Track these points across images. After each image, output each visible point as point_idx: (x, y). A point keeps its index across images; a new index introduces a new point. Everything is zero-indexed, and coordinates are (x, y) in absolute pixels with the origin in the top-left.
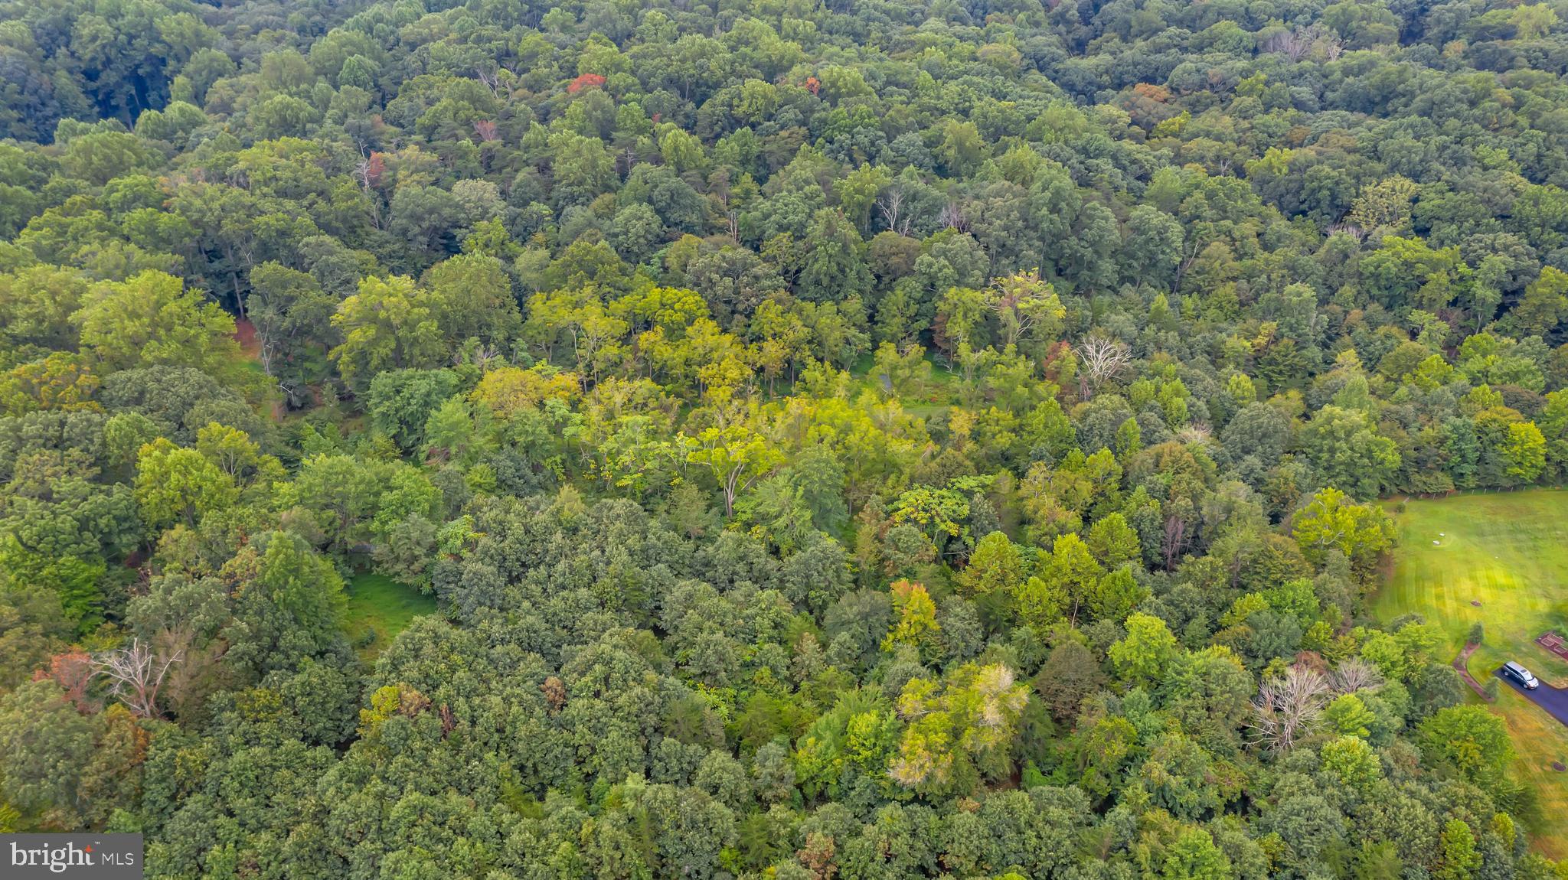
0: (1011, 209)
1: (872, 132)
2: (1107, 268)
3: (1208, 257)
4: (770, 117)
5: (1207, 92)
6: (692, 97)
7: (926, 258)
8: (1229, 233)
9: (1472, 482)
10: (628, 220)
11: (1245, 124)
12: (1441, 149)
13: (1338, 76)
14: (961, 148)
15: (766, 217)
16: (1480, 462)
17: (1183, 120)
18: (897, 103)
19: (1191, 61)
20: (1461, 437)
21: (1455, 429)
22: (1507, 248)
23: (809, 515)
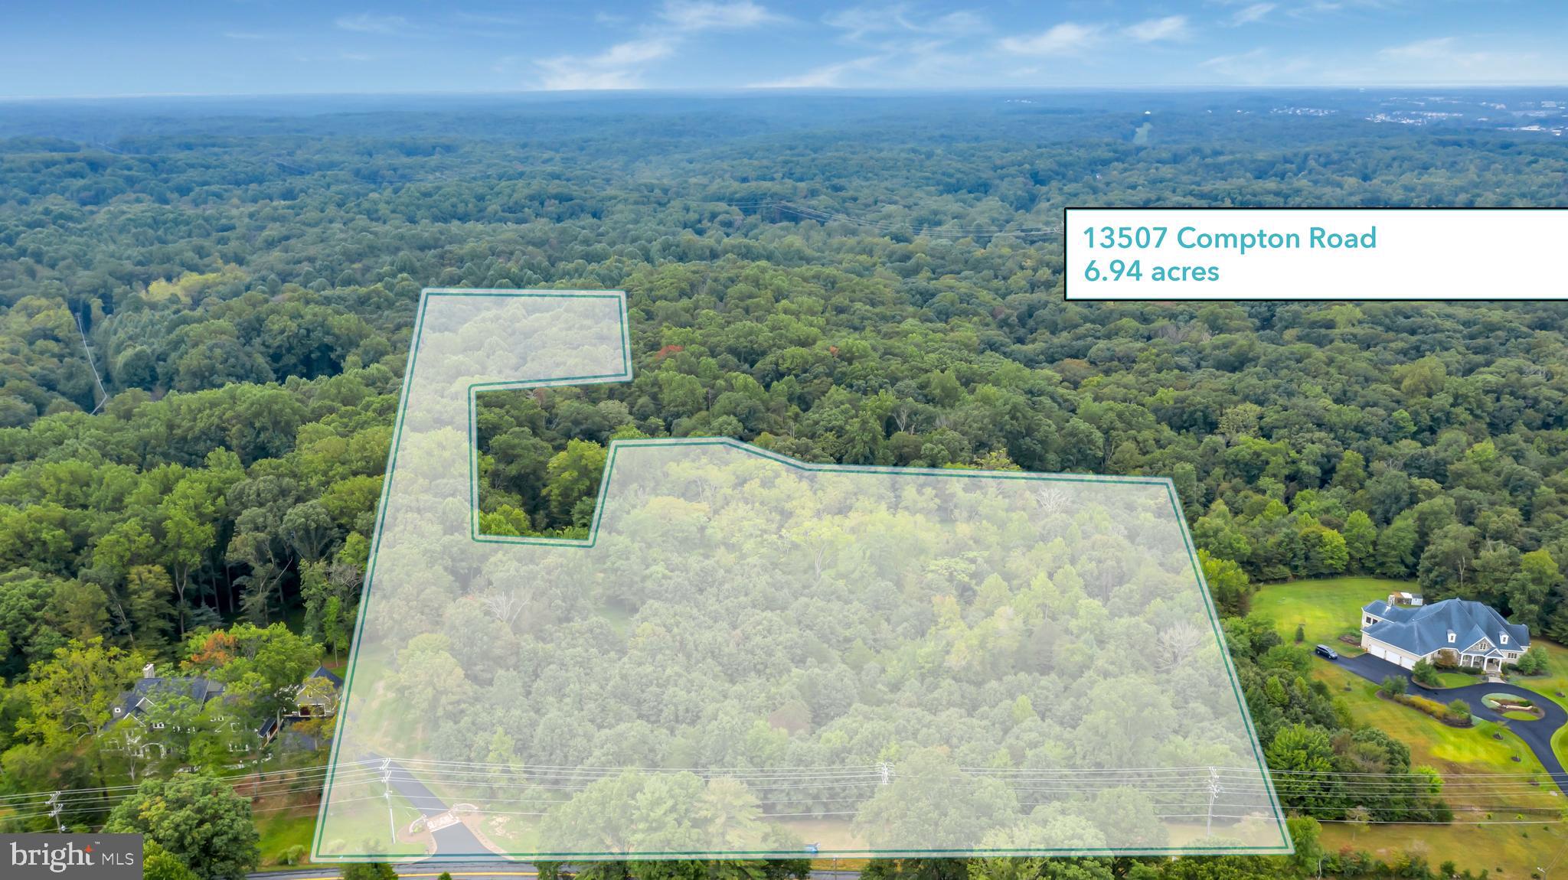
0: (984, 417)
1: (880, 380)
2: (1052, 457)
3: (1122, 452)
4: (805, 371)
5: (1116, 363)
6: (746, 360)
7: (929, 445)
8: (1135, 439)
9: (1303, 572)
10: (721, 425)
11: (1145, 379)
12: (1277, 387)
13: (1208, 351)
14: (944, 389)
15: (817, 423)
16: (1307, 558)
17: (1099, 378)
18: (895, 364)
19: (1102, 344)
20: (1292, 541)
21: (1287, 535)
22: (1320, 441)
23: (873, 569)
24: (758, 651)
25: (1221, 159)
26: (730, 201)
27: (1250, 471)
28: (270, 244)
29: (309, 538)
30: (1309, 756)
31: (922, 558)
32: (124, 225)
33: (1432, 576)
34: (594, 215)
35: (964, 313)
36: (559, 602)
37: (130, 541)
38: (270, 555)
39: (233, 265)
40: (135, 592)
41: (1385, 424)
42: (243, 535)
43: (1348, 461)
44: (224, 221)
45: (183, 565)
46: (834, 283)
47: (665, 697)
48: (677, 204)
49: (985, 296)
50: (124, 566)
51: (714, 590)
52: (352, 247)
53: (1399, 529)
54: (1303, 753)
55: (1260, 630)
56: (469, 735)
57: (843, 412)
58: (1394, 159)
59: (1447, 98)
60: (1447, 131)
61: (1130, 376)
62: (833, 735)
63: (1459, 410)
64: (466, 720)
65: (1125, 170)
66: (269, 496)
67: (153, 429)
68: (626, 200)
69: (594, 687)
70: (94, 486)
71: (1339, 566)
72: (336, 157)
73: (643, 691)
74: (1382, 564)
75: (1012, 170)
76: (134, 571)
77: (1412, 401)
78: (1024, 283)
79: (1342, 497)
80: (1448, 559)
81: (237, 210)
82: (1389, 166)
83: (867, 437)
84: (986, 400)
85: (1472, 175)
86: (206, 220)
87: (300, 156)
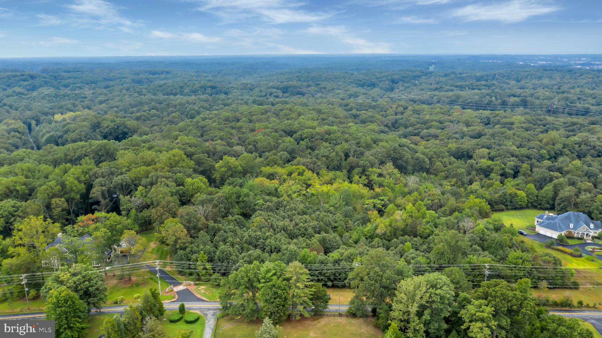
0: (383, 152)
1: (341, 141)
2: (410, 168)
3: (436, 166)
4: (313, 138)
5: (431, 137)
6: (289, 134)
7: (362, 162)
8: (441, 161)
9: (510, 207)
10: (281, 155)
11: (443, 142)
12: (495, 143)
13: (466, 133)
14: (366, 144)
15: (318, 154)
16: (511, 202)
17: (425, 142)
18: (347, 136)
19: (425, 131)
20: (505, 195)
21: (503, 193)
22: (513, 161)
23: (344, 203)
24: (301, 229)
25: (463, 75)
26: (278, 88)
27: (486, 172)
28: (101, 102)
29: (123, 189)
30: (523, 262)
31: (363, 200)
32: (44, 97)
33: (561, 206)
34: (225, 94)
35: (371, 122)
36: (223, 209)
37: (52, 189)
38: (107, 196)
39: (87, 110)
40: (54, 208)
41: (537, 155)
42: (97, 188)
43: (524, 168)
44: (83, 95)
45: (73, 199)
46: (320, 112)
47: (266, 243)
48: (257, 90)
49: (378, 116)
50: (49, 198)
51: (283, 209)
52: (133, 103)
53: (547, 190)
54: (521, 261)
55: (497, 223)
56: (189, 255)
57: (328, 151)
58: (528, 75)
59: (546, 58)
60: (547, 66)
61: (437, 141)
62: (335, 255)
63: (565, 150)
64: (188, 250)
65: (427, 79)
66: (106, 174)
67: (59, 155)
68: (237, 88)
69: (238, 240)
70: (37, 172)
71: (524, 204)
72: (125, 75)
73: (257, 242)
74: (540, 204)
75: (384, 79)
76: (53, 201)
77: (547, 147)
78: (393, 112)
79: (523, 180)
80: (567, 199)
81: (88, 92)
82: (527, 77)
83: (338, 158)
84: (383, 147)
85: (558, 80)
86: (76, 95)
87: (111, 75)
